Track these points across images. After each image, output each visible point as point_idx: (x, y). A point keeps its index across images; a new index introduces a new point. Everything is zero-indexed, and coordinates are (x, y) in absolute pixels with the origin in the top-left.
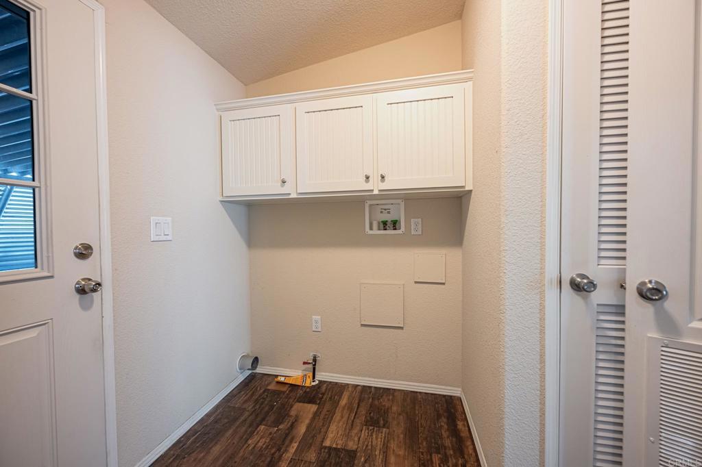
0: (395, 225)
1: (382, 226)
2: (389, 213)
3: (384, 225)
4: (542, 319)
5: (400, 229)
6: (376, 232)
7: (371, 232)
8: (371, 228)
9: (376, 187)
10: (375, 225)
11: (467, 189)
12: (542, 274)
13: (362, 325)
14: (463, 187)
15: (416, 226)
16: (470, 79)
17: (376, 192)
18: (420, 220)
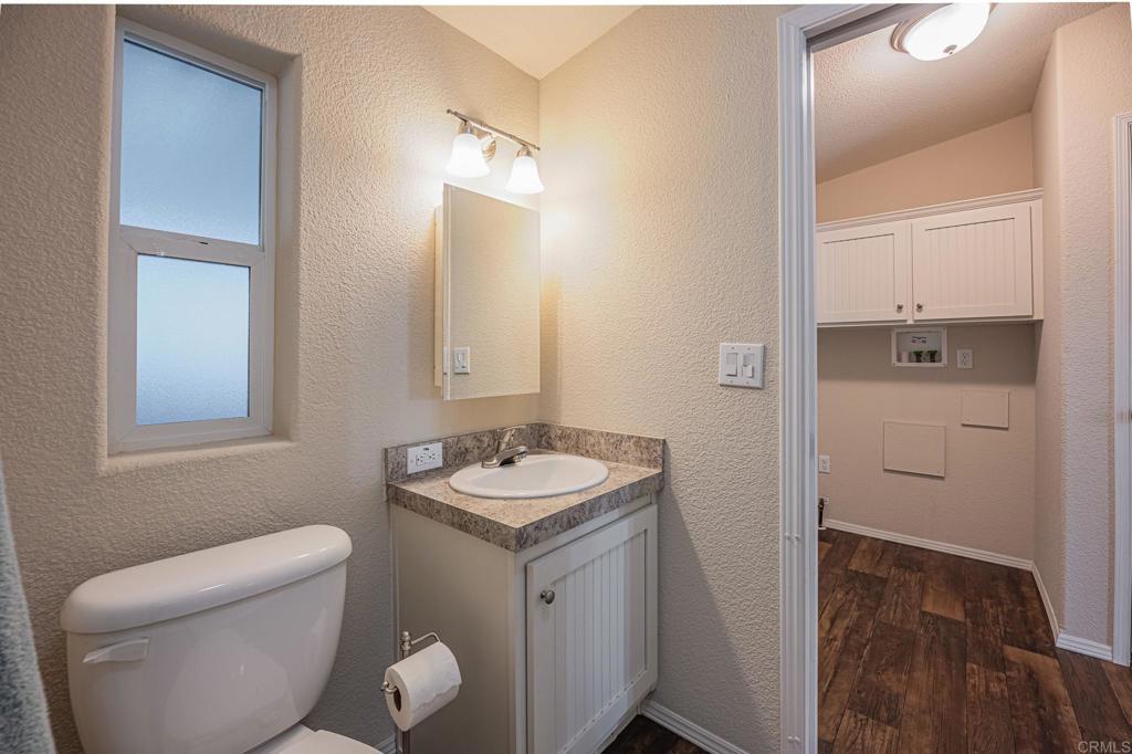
0: (933, 356)
1: (914, 357)
2: (924, 342)
3: (918, 356)
4: (1111, 451)
5: (940, 361)
6: (905, 364)
7: (899, 364)
8: (899, 360)
9: (909, 316)
10: (905, 356)
11: (1035, 318)
12: (1112, 408)
13: (886, 470)
14: (1029, 316)
15: (964, 358)
16: (1039, 197)
17: (910, 322)
18: (970, 351)
